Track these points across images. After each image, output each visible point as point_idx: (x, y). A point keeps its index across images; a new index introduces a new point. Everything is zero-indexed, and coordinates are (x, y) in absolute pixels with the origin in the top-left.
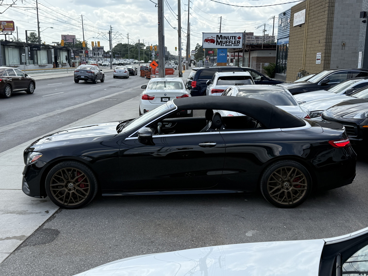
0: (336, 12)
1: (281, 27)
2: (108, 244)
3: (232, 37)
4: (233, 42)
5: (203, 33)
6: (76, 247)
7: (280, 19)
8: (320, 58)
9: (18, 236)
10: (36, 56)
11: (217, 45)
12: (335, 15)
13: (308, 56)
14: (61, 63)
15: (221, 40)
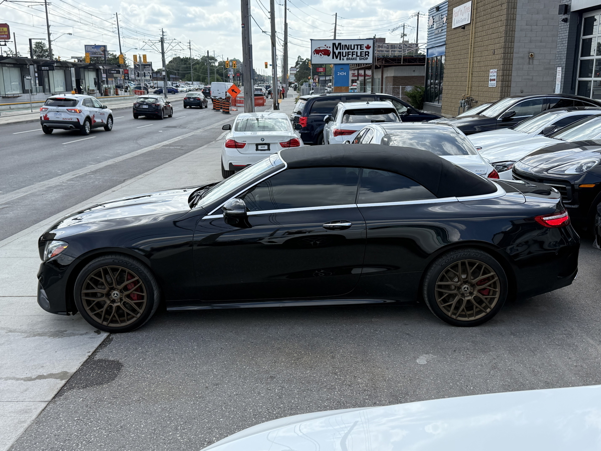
0: (519, 5)
1: (433, 29)
2: (203, 382)
3: (357, 45)
4: (359, 54)
5: (311, 40)
6: (152, 389)
7: (431, 18)
8: (495, 78)
9: (57, 372)
10: (46, 80)
11: (333, 58)
12: (519, 11)
13: (475, 74)
14: (87, 89)
15: (340, 51)
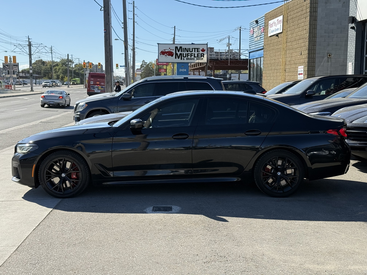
0: (319, 18)
1: (254, 37)
3: (195, 49)
4: (196, 55)
5: (158, 44)
7: (252, 29)
8: (303, 72)
11: (176, 58)
12: (319, 22)
13: (287, 70)
15: (181, 53)
